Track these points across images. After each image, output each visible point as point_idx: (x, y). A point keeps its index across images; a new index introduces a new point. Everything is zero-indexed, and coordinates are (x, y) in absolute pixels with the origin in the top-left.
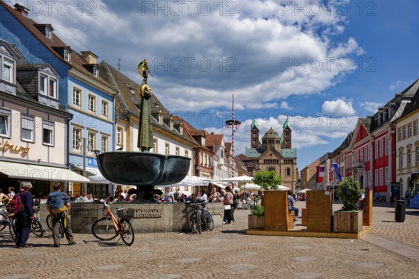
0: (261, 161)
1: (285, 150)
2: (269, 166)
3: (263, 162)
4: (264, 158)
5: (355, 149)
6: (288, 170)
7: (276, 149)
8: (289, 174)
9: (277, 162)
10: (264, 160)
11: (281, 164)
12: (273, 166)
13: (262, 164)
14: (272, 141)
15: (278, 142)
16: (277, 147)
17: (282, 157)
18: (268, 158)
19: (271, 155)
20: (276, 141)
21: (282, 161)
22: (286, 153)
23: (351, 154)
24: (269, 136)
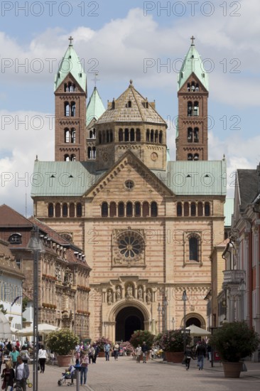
0: (91, 210)
1: (181, 167)
2: (122, 226)
3: (98, 212)
4: (102, 197)
6: (194, 242)
7: (148, 162)
8: (195, 254)
9: (150, 210)
10: (104, 206)
11: (164, 220)
12: (134, 225)
13: (94, 220)
14: (131, 133)
15: (156, 137)
16: (153, 158)
17: (169, 195)
18: (118, 197)
19: (130, 184)
20: (150, 134)
21: (171, 209)
22: (185, 179)
24: (122, 116)
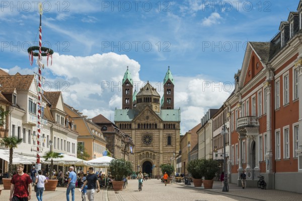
0: (134, 126)
1: (165, 112)
2: (145, 132)
3: (137, 127)
4: (138, 121)
5: (242, 97)
6: (170, 138)
7: (154, 110)
8: (169, 143)
9: (155, 126)
10: (139, 125)
11: (159, 130)
12: (149, 132)
13: (136, 129)
14: (148, 99)
15: (156, 101)
16: (156, 108)
17: (161, 121)
18: (143, 122)
19: (148, 117)
20: (155, 99)
21: (162, 126)
22: (167, 116)
23: (238, 106)
24: (145, 93)
